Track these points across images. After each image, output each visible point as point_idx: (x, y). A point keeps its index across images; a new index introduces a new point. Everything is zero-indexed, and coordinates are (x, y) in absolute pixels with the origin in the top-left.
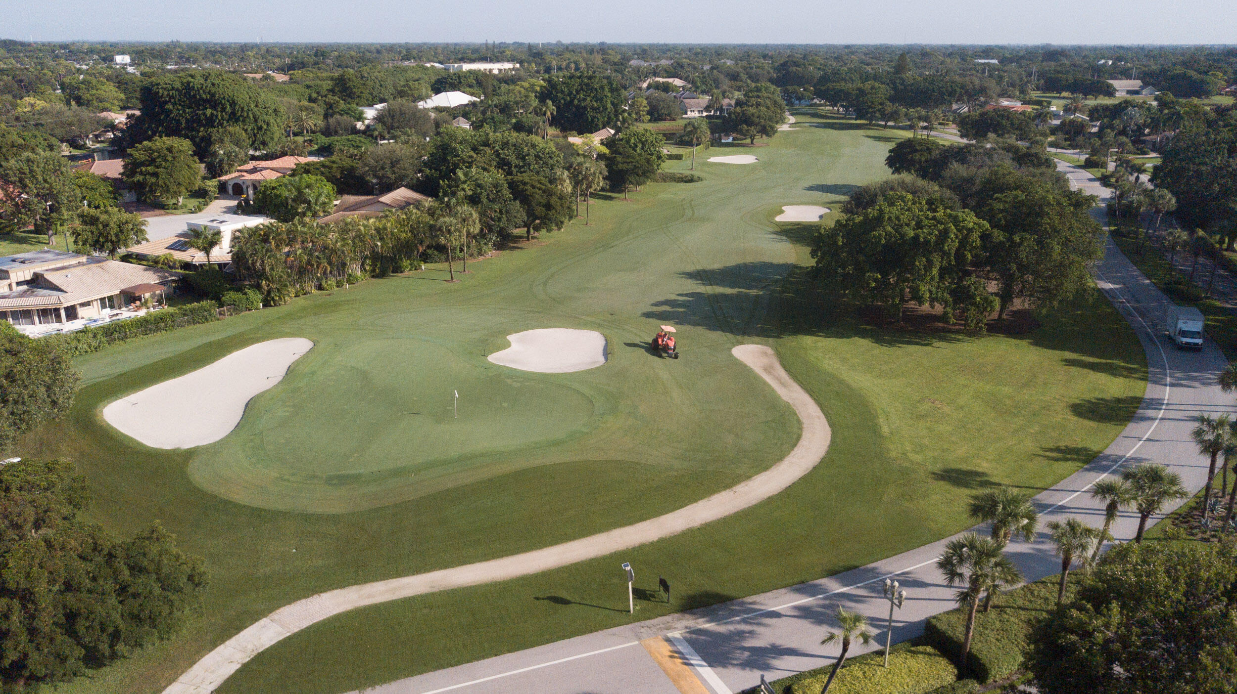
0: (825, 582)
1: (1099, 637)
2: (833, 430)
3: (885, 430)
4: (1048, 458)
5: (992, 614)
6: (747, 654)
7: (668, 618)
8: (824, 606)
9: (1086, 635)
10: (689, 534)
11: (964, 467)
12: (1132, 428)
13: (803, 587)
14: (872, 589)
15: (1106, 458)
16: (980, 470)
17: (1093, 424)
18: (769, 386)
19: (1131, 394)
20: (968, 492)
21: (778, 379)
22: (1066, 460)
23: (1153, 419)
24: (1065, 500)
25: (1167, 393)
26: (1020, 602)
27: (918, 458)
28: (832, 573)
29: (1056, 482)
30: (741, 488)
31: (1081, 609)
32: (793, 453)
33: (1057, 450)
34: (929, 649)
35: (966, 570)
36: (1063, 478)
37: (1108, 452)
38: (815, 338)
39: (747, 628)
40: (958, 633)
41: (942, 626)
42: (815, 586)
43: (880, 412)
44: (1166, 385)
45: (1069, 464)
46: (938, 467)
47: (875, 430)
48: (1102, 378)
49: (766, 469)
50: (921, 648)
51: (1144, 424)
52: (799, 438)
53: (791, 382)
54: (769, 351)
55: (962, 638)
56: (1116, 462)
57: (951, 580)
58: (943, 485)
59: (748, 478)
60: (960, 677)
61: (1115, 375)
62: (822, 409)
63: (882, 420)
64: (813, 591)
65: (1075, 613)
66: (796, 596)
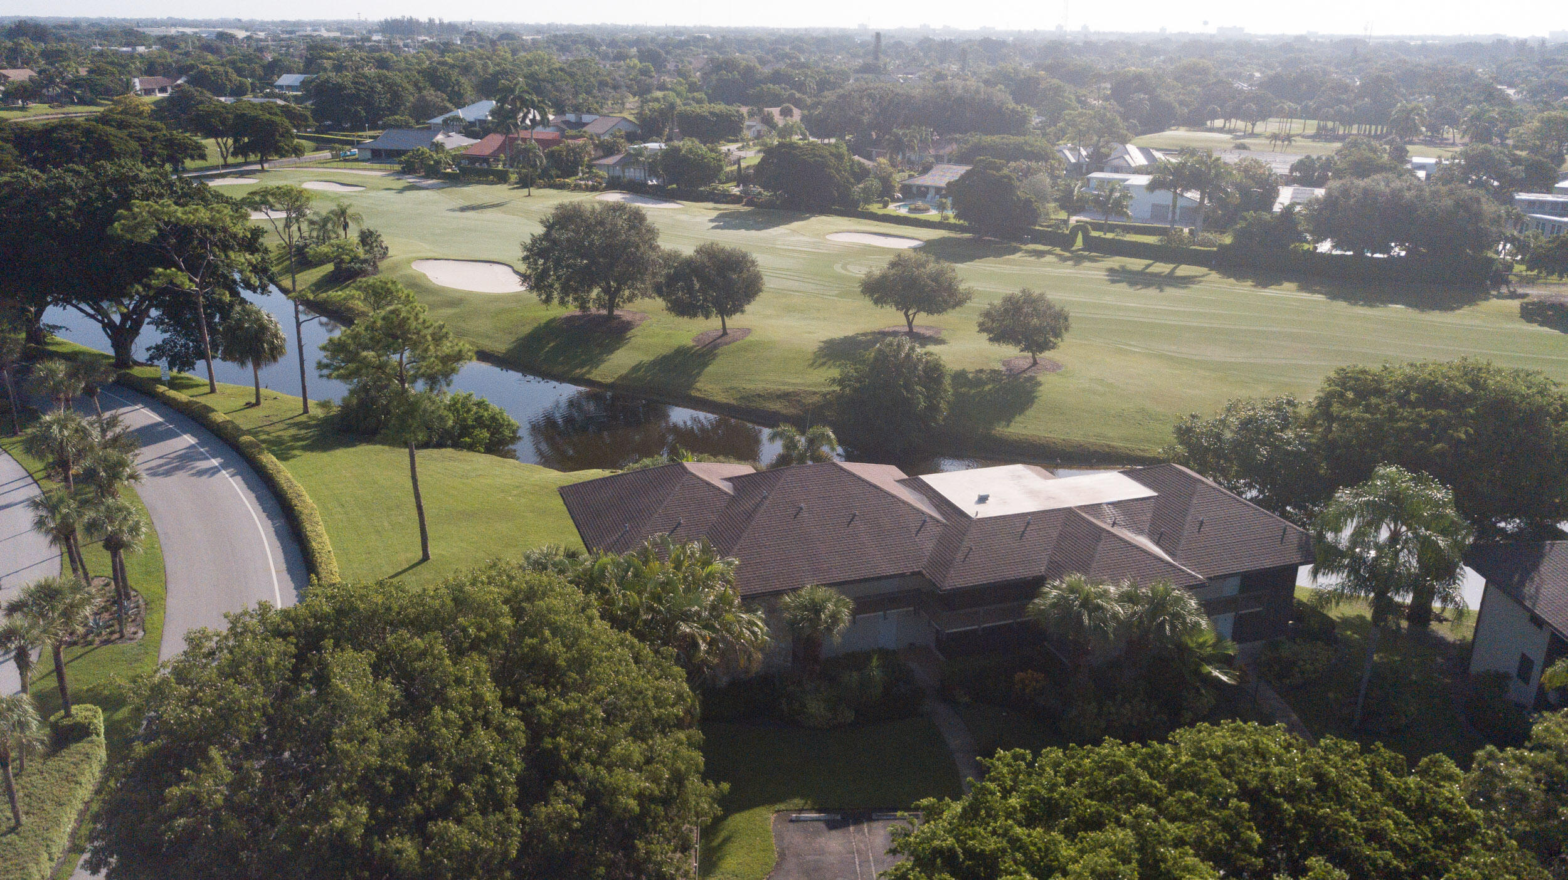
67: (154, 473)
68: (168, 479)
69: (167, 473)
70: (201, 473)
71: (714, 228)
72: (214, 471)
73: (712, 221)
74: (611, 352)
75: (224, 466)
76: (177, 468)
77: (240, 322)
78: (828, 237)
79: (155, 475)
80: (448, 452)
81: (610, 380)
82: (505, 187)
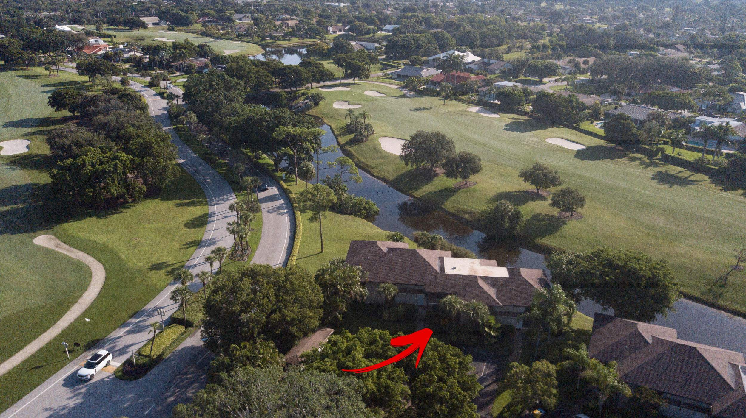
0: (131, 320)
1: (218, 300)
2: (103, 264)
3: (123, 257)
4: (185, 248)
5: (188, 307)
6: (118, 352)
7: (83, 354)
8: (134, 328)
9: (216, 301)
10: (71, 325)
11: (159, 262)
12: (209, 227)
13: (123, 325)
14: (147, 316)
15: (203, 242)
16: (164, 261)
17: (195, 230)
18: (63, 254)
19: (204, 213)
20: (164, 271)
21: (65, 249)
22: (191, 247)
23: (214, 221)
24: (195, 262)
25: (215, 209)
26: (195, 300)
27: (140, 264)
28: (131, 317)
29: (191, 256)
30: (81, 301)
31: (213, 295)
32: (92, 280)
33: (186, 244)
34: (174, 325)
35: (179, 297)
36: (192, 254)
37: (203, 239)
38: (69, 224)
39: (114, 345)
40: (181, 316)
41: (176, 316)
42: (128, 323)
43: (117, 251)
44: (214, 205)
45: (192, 248)
46: (150, 265)
47: (119, 258)
48: (192, 209)
49: (86, 290)
50: (172, 325)
51: (212, 223)
52: (91, 273)
53: (72, 249)
54: (52, 237)
55: (183, 317)
56: (207, 242)
57: (176, 301)
58: (154, 272)
59: (81, 296)
60: (186, 328)
61: (196, 206)
62: (93, 257)
63: (120, 254)
64: (128, 325)
65: (212, 297)
66: (123, 329)
67: (269, 212)
68: (271, 214)
69: (272, 212)
70: (280, 214)
71: (505, 129)
72: (284, 213)
73: (506, 126)
74: (424, 185)
75: (287, 212)
76: (275, 211)
77: (303, 167)
78: (547, 140)
79: (268, 212)
80: (352, 217)
81: (419, 196)
82: (439, 98)
